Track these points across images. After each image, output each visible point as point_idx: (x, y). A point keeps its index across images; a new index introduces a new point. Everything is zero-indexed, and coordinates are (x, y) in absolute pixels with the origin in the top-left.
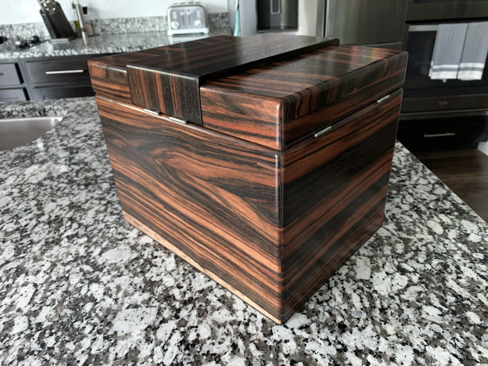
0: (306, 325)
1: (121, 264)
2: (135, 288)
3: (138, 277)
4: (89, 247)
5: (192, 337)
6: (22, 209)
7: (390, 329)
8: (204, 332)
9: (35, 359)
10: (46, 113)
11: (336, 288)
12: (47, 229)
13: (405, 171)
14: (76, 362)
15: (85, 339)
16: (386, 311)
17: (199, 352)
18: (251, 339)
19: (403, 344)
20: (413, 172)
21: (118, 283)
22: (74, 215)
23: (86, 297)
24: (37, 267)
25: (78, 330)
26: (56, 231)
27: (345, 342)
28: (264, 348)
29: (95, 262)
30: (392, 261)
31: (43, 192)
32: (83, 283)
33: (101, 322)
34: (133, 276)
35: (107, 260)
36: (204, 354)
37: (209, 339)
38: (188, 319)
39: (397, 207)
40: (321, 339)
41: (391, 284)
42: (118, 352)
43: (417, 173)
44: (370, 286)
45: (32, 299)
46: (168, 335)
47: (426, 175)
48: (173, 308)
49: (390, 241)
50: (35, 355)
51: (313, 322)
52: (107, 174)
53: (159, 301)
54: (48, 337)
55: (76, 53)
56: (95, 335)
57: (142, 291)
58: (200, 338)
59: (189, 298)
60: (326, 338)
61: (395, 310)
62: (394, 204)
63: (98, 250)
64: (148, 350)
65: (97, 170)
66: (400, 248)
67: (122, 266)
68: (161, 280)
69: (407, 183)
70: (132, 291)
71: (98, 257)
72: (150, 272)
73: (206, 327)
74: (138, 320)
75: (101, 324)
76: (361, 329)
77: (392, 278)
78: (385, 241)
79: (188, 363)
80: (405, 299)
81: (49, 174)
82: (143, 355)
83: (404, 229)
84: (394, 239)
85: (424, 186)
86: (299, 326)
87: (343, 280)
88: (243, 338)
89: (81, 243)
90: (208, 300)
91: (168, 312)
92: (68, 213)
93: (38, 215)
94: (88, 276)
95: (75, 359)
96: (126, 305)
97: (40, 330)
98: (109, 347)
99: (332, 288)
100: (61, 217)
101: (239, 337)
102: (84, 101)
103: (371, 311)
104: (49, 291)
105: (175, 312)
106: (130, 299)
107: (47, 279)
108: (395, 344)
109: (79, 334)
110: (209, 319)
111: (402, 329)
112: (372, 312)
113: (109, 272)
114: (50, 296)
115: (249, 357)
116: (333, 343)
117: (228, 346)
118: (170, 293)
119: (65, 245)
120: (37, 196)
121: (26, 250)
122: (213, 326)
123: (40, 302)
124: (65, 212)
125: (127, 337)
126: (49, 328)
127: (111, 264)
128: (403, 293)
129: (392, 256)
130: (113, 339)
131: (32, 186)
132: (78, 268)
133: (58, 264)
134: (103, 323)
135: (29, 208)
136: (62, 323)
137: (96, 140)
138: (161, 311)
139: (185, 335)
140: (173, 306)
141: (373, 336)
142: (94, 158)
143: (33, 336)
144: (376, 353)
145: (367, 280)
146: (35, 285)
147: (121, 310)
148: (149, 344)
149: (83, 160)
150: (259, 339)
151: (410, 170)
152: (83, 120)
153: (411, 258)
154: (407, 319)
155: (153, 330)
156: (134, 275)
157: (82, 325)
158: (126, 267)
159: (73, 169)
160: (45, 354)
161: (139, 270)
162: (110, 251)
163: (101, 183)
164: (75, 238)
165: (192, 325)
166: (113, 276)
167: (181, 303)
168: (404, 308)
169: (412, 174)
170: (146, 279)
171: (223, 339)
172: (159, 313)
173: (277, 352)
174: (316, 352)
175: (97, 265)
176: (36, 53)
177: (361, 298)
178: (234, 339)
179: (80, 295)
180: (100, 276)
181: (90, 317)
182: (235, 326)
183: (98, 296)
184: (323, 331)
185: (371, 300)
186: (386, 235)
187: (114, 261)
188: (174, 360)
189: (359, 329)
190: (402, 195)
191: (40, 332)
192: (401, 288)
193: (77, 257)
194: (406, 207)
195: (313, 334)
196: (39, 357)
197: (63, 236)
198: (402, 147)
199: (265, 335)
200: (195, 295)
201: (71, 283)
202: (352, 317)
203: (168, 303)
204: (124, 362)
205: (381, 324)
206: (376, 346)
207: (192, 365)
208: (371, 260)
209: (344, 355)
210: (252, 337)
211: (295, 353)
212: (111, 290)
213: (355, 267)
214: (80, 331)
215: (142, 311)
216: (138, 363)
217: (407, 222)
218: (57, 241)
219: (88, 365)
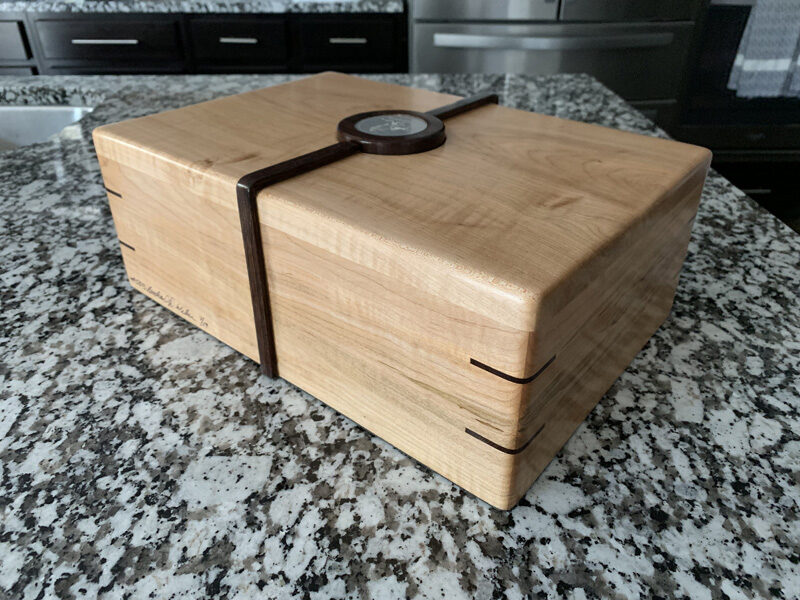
0: (582, 509)
1: (198, 368)
2: (225, 416)
3: (232, 393)
4: (135, 333)
5: (344, 522)
6: (9, 257)
7: (761, 526)
8: (371, 512)
9: (12, 550)
10: (67, 99)
11: (636, 436)
12: (55, 294)
13: (742, 226)
14: (97, 561)
15: (119, 515)
16: (747, 489)
17: (360, 555)
18: (470, 533)
19: (794, 560)
20: (757, 230)
21: (191, 404)
22: (108, 271)
23: (124, 427)
24: (29, 364)
25: (106, 494)
26: (72, 299)
27: (671, 550)
28: (499, 553)
29: (146, 362)
30: (742, 390)
31: (51, 228)
32: (120, 400)
33: (154, 480)
34: (222, 392)
35: (169, 358)
36: (370, 560)
37: (380, 527)
38: (336, 482)
39: (736, 288)
40: (617, 540)
41: (747, 434)
42: (188, 546)
43: (765, 231)
44: (706, 436)
45: (15, 426)
46: (295, 515)
47: (784, 236)
48: (304, 458)
49: (734, 351)
50: (12, 542)
51: (596, 503)
53: (274, 444)
54: (42, 505)
55: (126, 9)
56: (140, 506)
57: (239, 422)
58: (361, 526)
59: (336, 440)
60: (628, 538)
61: (766, 489)
62: (731, 284)
63: (153, 339)
64: (252, 544)
66: (755, 366)
67: (199, 370)
68: (280, 403)
69: (749, 247)
70: (220, 421)
71: (153, 350)
73: (374, 502)
74: (231, 480)
75: (155, 484)
76: (700, 524)
77: (749, 424)
78: (723, 351)
79: (337, 577)
80: (783, 466)
81: (64, 197)
82: (241, 553)
83: (758, 330)
84: (739, 348)
85: (783, 255)
86: (568, 509)
87: (648, 422)
88: (453, 530)
89: (120, 323)
90: (375, 446)
91: (294, 468)
92: (96, 267)
93: (39, 268)
94: (132, 387)
95: (97, 555)
96: (207, 449)
97: (28, 489)
98: (169, 533)
99: (629, 435)
100: (83, 274)
101: (444, 527)
102: (137, 81)
103: (715, 486)
104: (51, 412)
105: (308, 468)
106: (215, 436)
107: (49, 389)
108: (776, 559)
109: (107, 502)
110: (379, 485)
111: (786, 528)
112: (719, 489)
113: (173, 381)
114: (52, 421)
115: (468, 571)
116: (643, 549)
117: (421, 546)
118: (298, 429)
119: (88, 326)
120: (40, 234)
121: (10, 331)
122: (387, 501)
123: (31, 432)
124: (91, 266)
125: (208, 514)
126: (46, 486)
127: (178, 367)
128: (776, 455)
129: (741, 379)
130: (177, 516)
131: (31, 217)
132: (112, 371)
133: (71, 360)
134: (158, 483)
135: (22, 254)
136: (73, 478)
138: (278, 464)
139: (331, 516)
140: (304, 456)
141: (727, 541)
143: (12, 501)
144: (739, 576)
145: (697, 424)
146: (24, 399)
147: (196, 459)
148: (254, 532)
151: (752, 226)
152: (133, 111)
153: (781, 387)
154: (793, 508)
155: (261, 502)
156: (223, 389)
157: (115, 485)
158: (209, 373)
160: (34, 541)
161: (234, 380)
162: (177, 341)
164: (109, 314)
165: (344, 496)
166: (181, 389)
167: (319, 450)
168: (783, 484)
169: (756, 232)
170: (249, 399)
171: (411, 530)
172: (275, 468)
173: (527, 564)
174: (610, 567)
175: (150, 367)
176: (55, 5)
177: (691, 460)
178: (434, 530)
179: (113, 423)
180: (155, 389)
181: (131, 468)
182: (434, 504)
183: (151, 428)
184: (620, 523)
185: (712, 464)
186: (723, 340)
187: (184, 361)
188: (307, 569)
189: (695, 524)
190: (744, 268)
191: (26, 494)
192: (772, 444)
193: (111, 350)
194: (755, 291)
195: (600, 528)
196: (20, 547)
197: (84, 310)
198: (728, 185)
199: (498, 526)
200: (349, 435)
201: (97, 398)
202: (677, 498)
203: (294, 449)
204: (201, 567)
205: (741, 515)
206: (736, 561)
207: (346, 582)
208: (700, 386)
209: (671, 578)
210: (471, 528)
211: (566, 567)
212: (176, 417)
213: (670, 398)
214: (109, 496)
215: (239, 463)
216: (231, 572)
217: (761, 317)
218: (73, 317)
219: (124, 569)
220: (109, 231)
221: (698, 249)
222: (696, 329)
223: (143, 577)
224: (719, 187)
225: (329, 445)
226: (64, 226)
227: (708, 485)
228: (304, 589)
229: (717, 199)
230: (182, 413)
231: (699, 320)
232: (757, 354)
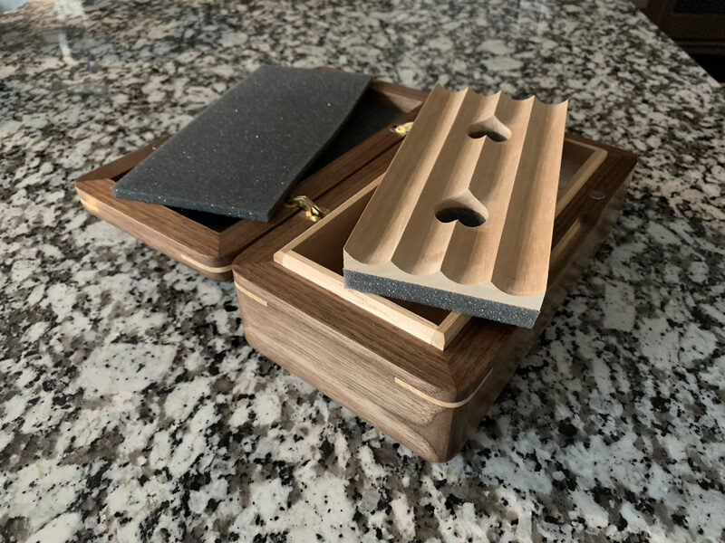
0: (488, 418)
1: (120, 250)
2: (138, 301)
3: (149, 278)
4: (64, 211)
5: (238, 418)
7: (675, 447)
8: (267, 409)
11: (558, 342)
13: (711, 119)
15: (15, 399)
16: (667, 405)
17: (248, 454)
18: (365, 438)
19: (705, 486)
21: (107, 288)
22: (49, 146)
23: (36, 309)
25: (6, 378)
26: (7, 175)
27: (573, 466)
28: (392, 461)
29: (70, 242)
30: (681, 298)
32: (36, 280)
33: (56, 366)
34: (139, 277)
35: (93, 239)
36: (258, 461)
37: (274, 426)
38: (237, 377)
39: (693, 187)
41: (678, 346)
42: (77, 435)
44: (633, 346)
46: (189, 409)
48: (210, 350)
49: (679, 255)
51: (503, 413)
52: (128, 79)
53: (182, 334)
56: (37, 391)
57: (151, 308)
58: (255, 424)
60: (531, 452)
61: (687, 406)
62: (689, 183)
63: (81, 219)
64: (142, 437)
65: (109, 70)
66: (699, 272)
67: (121, 253)
68: (195, 291)
69: (715, 143)
70: (132, 307)
71: (78, 231)
72: (174, 271)
73: (272, 399)
74: (131, 369)
75: (55, 369)
76: (610, 440)
77: (681, 335)
78: (667, 255)
79: (221, 477)
80: (711, 382)
81: (20, 69)
82: (129, 446)
83: (709, 233)
84: (685, 252)
87: (574, 328)
88: (349, 435)
89: (50, 202)
91: (198, 359)
92: (38, 142)
94: (50, 268)
96: (114, 335)
98: (61, 421)
99: (551, 341)
100: (23, 149)
101: (339, 430)
103: (634, 401)
105: (212, 360)
106: (124, 322)
108: (686, 483)
110: (281, 381)
111: (702, 451)
112: (636, 404)
113: (92, 263)
115: (357, 478)
116: (544, 465)
117: (313, 448)
118: (209, 319)
119: (19, 203)
122: (286, 399)
124: (33, 141)
125: (103, 403)
127: (101, 248)
128: (705, 370)
129: (682, 286)
130: (71, 404)
132: (35, 250)
134: (59, 369)
137: (121, 19)
138: (182, 355)
139: (226, 412)
140: (210, 347)
141: (635, 460)
142: (108, 49)
144: (641, 499)
145: (626, 333)
147: (101, 345)
148: (145, 424)
149: (88, 50)
150: (382, 437)
151: (722, 120)
154: (713, 429)
155: (158, 394)
156: (141, 274)
157: (15, 369)
158: (130, 257)
159: (66, 65)
161: (153, 265)
163: (113, 93)
164: (42, 191)
165: (243, 392)
166: (100, 272)
167: (227, 342)
168: (707, 402)
170: (165, 286)
171: (305, 431)
172: (178, 360)
174: (506, 482)
175: (73, 247)
177: (613, 371)
178: (329, 432)
179: (25, 304)
180: (74, 270)
181: (35, 352)
183: (61, 312)
184: (525, 436)
185: (634, 377)
186: (670, 242)
187: (107, 243)
188: (192, 466)
189: (605, 441)
190: (706, 165)
192: (702, 357)
193: (37, 228)
194: (713, 191)
195: (503, 440)
197: (18, 186)
198: (705, 75)
201: (14, 277)
202: (590, 411)
203: (201, 340)
204: (86, 459)
205: (656, 434)
206: (641, 483)
207: (229, 483)
208: (635, 292)
209: (569, 498)
210: (368, 432)
211: (459, 480)
212: (90, 301)
213: (601, 304)
214: (8, 380)
215: (143, 351)
216: (115, 466)
217: (715, 219)
218: (6, 193)
219: (9, 456)
220: (56, 106)
221: (660, 143)
222: (642, 229)
223: (27, 465)
224: (694, 77)
225: (238, 337)
226: (14, 99)
227: (626, 399)
228: (185, 487)
229: (689, 89)
230: (96, 297)
231: (647, 219)
232: (703, 259)
